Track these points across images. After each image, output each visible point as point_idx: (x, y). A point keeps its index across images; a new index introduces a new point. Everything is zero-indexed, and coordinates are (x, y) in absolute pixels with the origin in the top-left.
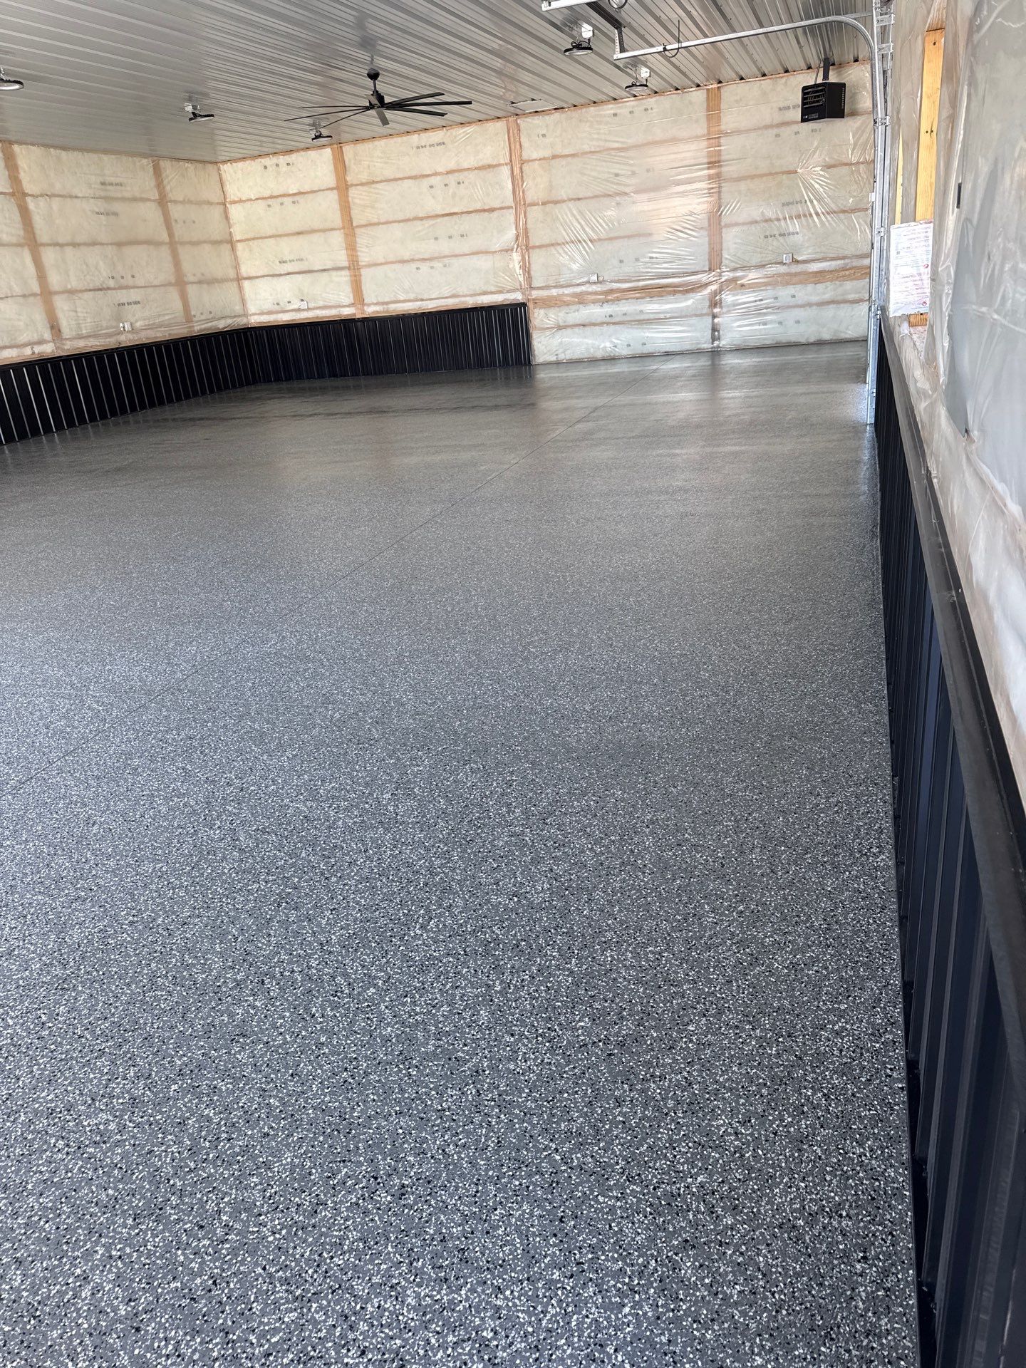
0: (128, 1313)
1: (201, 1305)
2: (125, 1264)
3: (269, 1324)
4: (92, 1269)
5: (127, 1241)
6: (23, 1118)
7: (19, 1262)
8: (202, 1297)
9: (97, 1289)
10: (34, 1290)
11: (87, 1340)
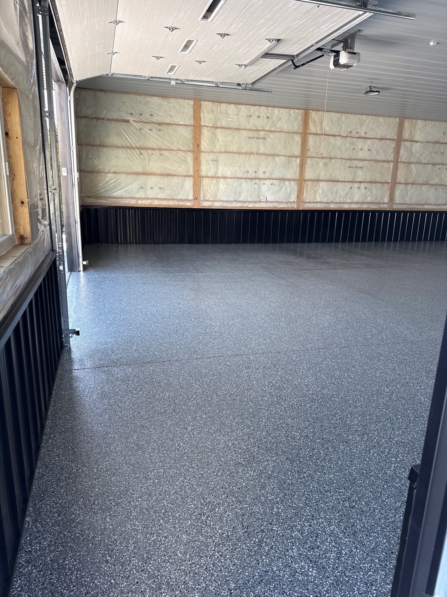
0: (270, 473)
1: (285, 486)
2: (277, 465)
3: (295, 501)
4: (271, 460)
5: (282, 461)
6: (281, 421)
7: (259, 447)
8: (287, 484)
9: (269, 464)
10: (257, 454)
11: (259, 471)
